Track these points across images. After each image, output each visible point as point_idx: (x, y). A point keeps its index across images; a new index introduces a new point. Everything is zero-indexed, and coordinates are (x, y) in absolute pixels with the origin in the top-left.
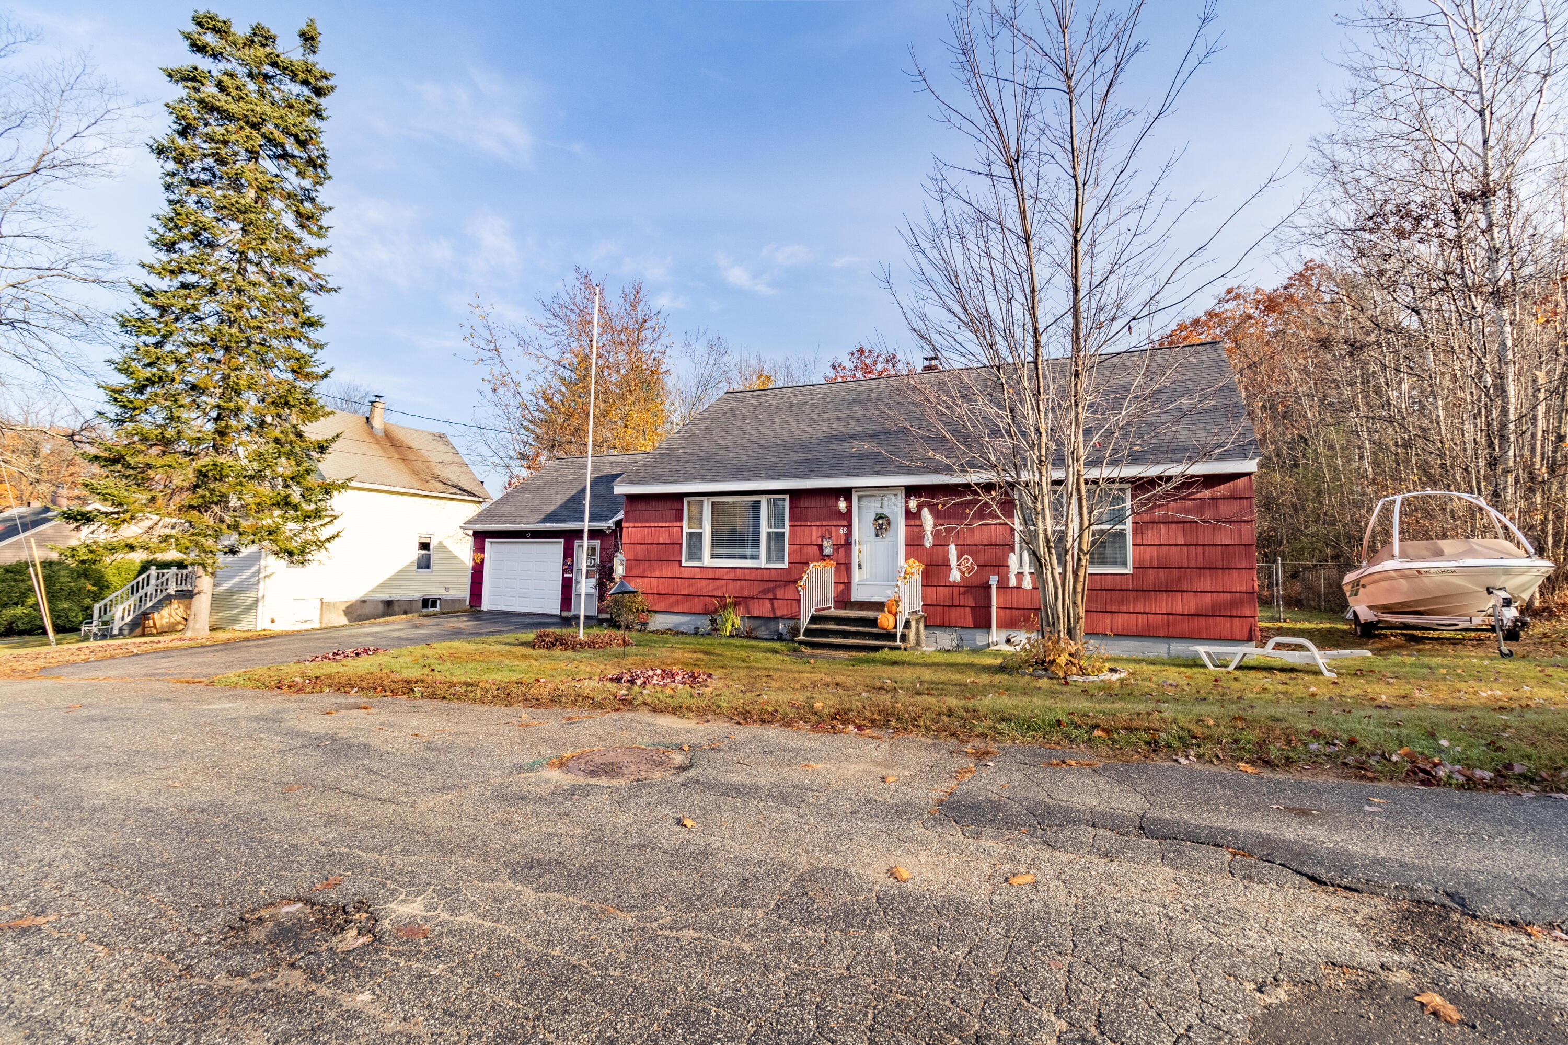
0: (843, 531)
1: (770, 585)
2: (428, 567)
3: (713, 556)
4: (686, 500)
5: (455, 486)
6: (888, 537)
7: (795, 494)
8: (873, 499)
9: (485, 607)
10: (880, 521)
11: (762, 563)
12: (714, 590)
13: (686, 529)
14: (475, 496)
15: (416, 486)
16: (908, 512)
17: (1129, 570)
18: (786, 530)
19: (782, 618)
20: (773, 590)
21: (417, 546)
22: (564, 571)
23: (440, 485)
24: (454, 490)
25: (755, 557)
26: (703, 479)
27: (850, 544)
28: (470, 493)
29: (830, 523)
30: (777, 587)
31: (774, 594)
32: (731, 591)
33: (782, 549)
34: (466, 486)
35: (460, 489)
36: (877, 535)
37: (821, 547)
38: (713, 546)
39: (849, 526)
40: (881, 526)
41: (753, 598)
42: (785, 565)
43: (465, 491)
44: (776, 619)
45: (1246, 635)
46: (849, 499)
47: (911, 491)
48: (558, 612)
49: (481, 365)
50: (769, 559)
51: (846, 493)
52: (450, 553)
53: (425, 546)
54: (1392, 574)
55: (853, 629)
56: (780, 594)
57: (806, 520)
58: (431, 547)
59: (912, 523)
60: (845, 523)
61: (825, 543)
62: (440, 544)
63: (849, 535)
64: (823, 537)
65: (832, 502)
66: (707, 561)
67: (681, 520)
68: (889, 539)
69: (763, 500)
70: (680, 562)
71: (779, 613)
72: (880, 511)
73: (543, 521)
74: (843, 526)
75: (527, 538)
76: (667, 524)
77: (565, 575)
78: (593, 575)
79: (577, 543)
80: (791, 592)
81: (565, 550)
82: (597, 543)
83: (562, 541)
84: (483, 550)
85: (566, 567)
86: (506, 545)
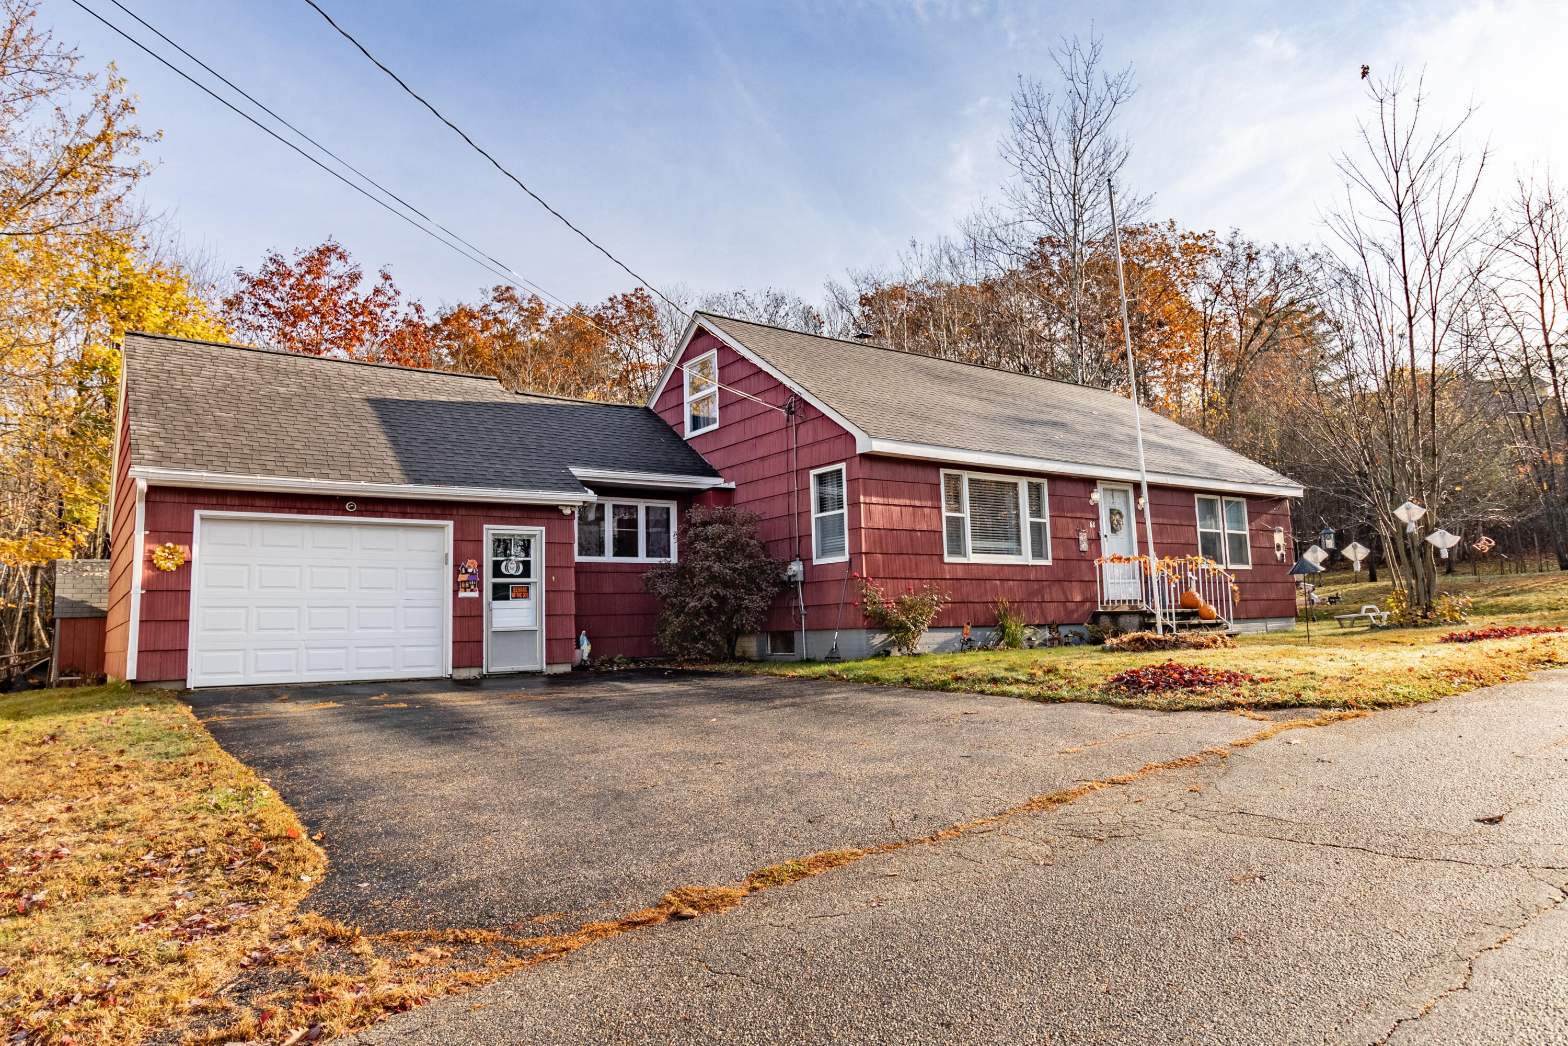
0: (1092, 525)
1: (1036, 586)
3: (975, 551)
4: (941, 471)
6: (1121, 533)
7: (1050, 479)
9: (195, 681)
10: (1116, 517)
11: (1026, 558)
12: (980, 594)
13: (944, 512)
16: (1135, 510)
17: (1249, 567)
18: (1046, 520)
20: (1040, 592)
22: (458, 587)
25: (1019, 552)
27: (1100, 539)
29: (1084, 515)
30: (1043, 588)
31: (1043, 597)
33: (1043, 543)
36: (1113, 531)
37: (1077, 541)
38: (974, 536)
39: (1097, 520)
40: (1117, 522)
42: (1049, 562)
47: (1138, 488)
48: (446, 670)
50: (1032, 555)
51: (1091, 482)
56: (1047, 596)
57: (1063, 511)
59: (1140, 520)
60: (1094, 517)
61: (1081, 538)
63: (1097, 528)
64: (1078, 531)
65: (1080, 489)
66: (972, 557)
67: (939, 500)
69: (1023, 484)
70: (941, 556)
71: (1051, 618)
74: (1093, 520)
75: (345, 513)
76: (924, 504)
77: (462, 594)
78: (524, 592)
79: (490, 531)
80: (1055, 593)
81: (458, 541)
82: (537, 532)
83: (451, 524)
84: (185, 536)
85: (462, 578)
86: (257, 529)
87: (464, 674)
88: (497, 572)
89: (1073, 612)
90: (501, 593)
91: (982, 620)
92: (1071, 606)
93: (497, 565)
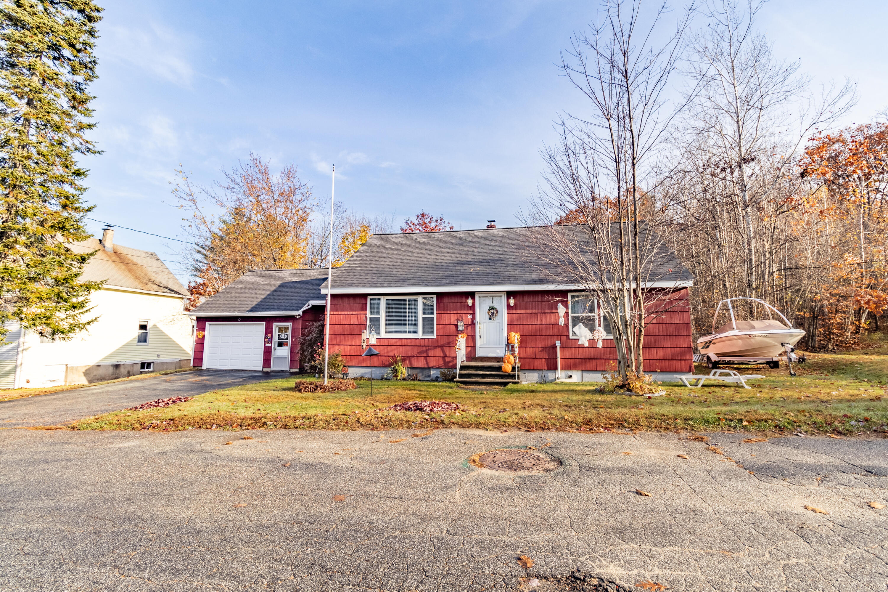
0: (470, 317)
1: (424, 348)
2: (145, 341)
3: (386, 332)
4: (369, 298)
5: (166, 288)
6: (497, 319)
7: (440, 295)
8: (487, 298)
9: (204, 367)
10: (492, 311)
11: (420, 335)
12: (388, 352)
13: (369, 316)
14: (180, 294)
15: (139, 286)
16: (509, 306)
18: (435, 316)
19: (433, 368)
20: (426, 351)
21: (138, 327)
22: (265, 342)
23: (156, 286)
24: (165, 290)
25: (415, 332)
26: (382, 285)
27: (475, 324)
28: (176, 292)
29: (462, 312)
30: (429, 349)
31: (428, 354)
32: (399, 352)
33: (432, 327)
34: (172, 288)
35: (169, 290)
36: (490, 319)
37: (456, 326)
38: (387, 325)
39: (474, 314)
40: (492, 314)
41: (414, 356)
42: (434, 336)
43: (172, 291)
44: (429, 368)
45: (688, 370)
46: (473, 298)
47: (510, 294)
48: (260, 368)
49: (182, 209)
50: (424, 333)
51: (472, 295)
52: (161, 331)
53: (143, 327)
54: (735, 337)
55: (488, 373)
56: (431, 353)
57: (447, 310)
58: (148, 328)
59: (511, 312)
60: (471, 312)
61: (459, 324)
62: (155, 326)
63: (474, 318)
64: (458, 320)
65: (463, 300)
66: (383, 335)
67: (366, 310)
68: (497, 321)
69: (420, 299)
71: (431, 365)
72: (491, 305)
73: (251, 310)
74: (470, 314)
75: (238, 321)
76: (356, 313)
77: (267, 345)
78: (286, 345)
79: (276, 325)
80: (438, 352)
81: (266, 329)
82: (289, 324)
83: (264, 323)
84: (204, 329)
85: (267, 340)
86: (221, 326)
87: (266, 370)
88: (279, 338)
89: (449, 362)
90: (280, 345)
91: (387, 363)
92: (447, 359)
93: (279, 335)
